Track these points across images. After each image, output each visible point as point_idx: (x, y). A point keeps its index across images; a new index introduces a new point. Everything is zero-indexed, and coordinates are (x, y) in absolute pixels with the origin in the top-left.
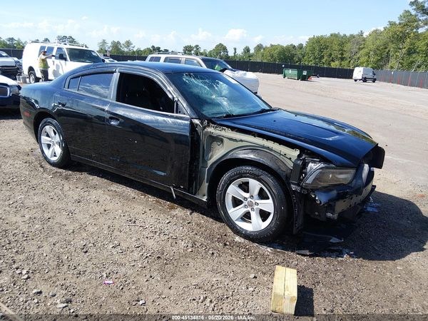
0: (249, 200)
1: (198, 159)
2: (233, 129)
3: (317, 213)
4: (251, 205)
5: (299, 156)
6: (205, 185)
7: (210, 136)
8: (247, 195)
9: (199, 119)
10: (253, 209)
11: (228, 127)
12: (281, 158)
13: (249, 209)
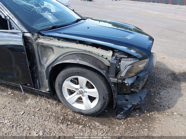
0: (80, 90)
1: (36, 64)
2: (59, 38)
3: (125, 90)
4: (81, 93)
5: (113, 55)
6: (46, 82)
7: (42, 46)
8: (78, 86)
9: (30, 32)
10: (83, 96)
11: (55, 37)
12: (99, 58)
13: (81, 95)
